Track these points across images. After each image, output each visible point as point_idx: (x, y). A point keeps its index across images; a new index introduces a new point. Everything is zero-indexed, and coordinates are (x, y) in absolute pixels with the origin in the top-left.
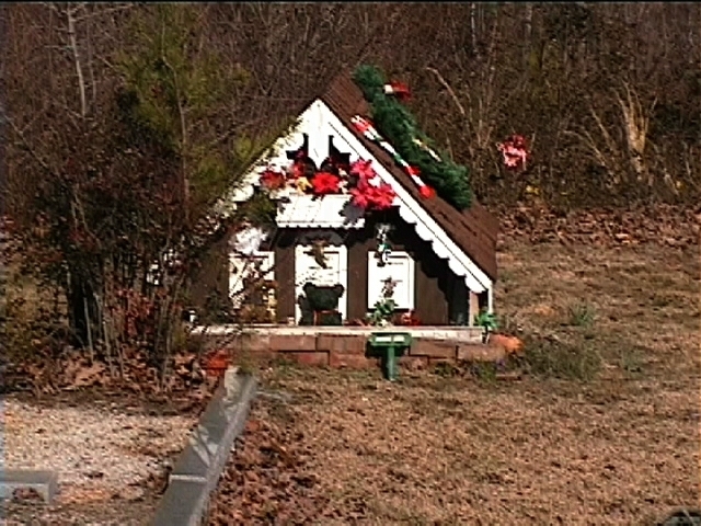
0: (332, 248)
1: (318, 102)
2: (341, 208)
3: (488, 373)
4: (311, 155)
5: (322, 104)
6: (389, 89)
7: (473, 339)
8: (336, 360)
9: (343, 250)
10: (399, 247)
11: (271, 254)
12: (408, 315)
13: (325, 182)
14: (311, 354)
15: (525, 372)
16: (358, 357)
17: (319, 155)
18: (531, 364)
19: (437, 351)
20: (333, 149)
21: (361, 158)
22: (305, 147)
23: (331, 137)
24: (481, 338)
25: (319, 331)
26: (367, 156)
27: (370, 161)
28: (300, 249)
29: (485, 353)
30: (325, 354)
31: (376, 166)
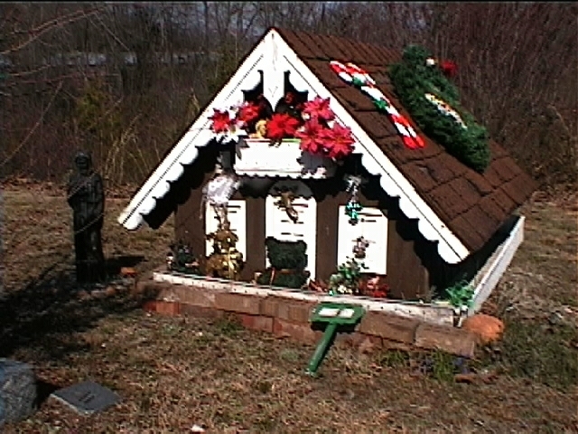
0: (301, 200)
1: (273, 31)
2: (299, 155)
3: (447, 372)
4: (267, 94)
5: (277, 35)
6: (431, 62)
7: (441, 321)
8: (280, 328)
9: (312, 202)
10: (371, 202)
11: (242, 203)
12: (375, 280)
13: (281, 125)
14: (256, 318)
15: (501, 372)
16: (303, 328)
17: (274, 94)
18: (510, 362)
19: (392, 333)
20: (288, 87)
21: (318, 96)
22: (260, 87)
23: (287, 74)
24: (451, 319)
25: (271, 292)
26: (325, 94)
27: (329, 99)
28: (270, 200)
29: (449, 343)
30: (271, 320)
31: (335, 106)
